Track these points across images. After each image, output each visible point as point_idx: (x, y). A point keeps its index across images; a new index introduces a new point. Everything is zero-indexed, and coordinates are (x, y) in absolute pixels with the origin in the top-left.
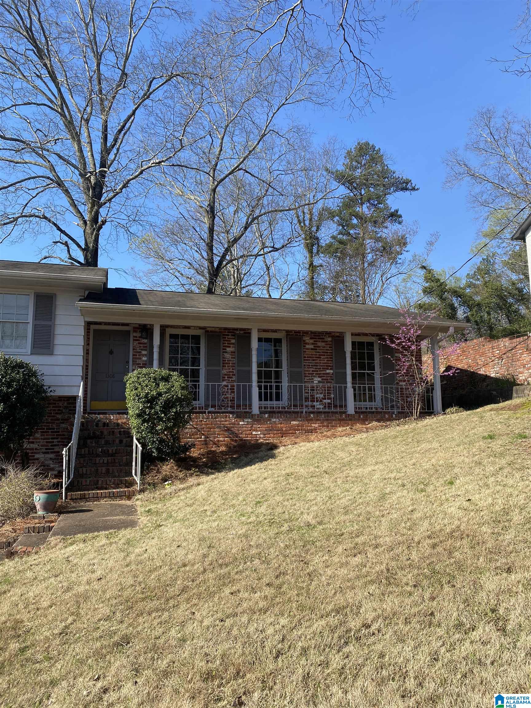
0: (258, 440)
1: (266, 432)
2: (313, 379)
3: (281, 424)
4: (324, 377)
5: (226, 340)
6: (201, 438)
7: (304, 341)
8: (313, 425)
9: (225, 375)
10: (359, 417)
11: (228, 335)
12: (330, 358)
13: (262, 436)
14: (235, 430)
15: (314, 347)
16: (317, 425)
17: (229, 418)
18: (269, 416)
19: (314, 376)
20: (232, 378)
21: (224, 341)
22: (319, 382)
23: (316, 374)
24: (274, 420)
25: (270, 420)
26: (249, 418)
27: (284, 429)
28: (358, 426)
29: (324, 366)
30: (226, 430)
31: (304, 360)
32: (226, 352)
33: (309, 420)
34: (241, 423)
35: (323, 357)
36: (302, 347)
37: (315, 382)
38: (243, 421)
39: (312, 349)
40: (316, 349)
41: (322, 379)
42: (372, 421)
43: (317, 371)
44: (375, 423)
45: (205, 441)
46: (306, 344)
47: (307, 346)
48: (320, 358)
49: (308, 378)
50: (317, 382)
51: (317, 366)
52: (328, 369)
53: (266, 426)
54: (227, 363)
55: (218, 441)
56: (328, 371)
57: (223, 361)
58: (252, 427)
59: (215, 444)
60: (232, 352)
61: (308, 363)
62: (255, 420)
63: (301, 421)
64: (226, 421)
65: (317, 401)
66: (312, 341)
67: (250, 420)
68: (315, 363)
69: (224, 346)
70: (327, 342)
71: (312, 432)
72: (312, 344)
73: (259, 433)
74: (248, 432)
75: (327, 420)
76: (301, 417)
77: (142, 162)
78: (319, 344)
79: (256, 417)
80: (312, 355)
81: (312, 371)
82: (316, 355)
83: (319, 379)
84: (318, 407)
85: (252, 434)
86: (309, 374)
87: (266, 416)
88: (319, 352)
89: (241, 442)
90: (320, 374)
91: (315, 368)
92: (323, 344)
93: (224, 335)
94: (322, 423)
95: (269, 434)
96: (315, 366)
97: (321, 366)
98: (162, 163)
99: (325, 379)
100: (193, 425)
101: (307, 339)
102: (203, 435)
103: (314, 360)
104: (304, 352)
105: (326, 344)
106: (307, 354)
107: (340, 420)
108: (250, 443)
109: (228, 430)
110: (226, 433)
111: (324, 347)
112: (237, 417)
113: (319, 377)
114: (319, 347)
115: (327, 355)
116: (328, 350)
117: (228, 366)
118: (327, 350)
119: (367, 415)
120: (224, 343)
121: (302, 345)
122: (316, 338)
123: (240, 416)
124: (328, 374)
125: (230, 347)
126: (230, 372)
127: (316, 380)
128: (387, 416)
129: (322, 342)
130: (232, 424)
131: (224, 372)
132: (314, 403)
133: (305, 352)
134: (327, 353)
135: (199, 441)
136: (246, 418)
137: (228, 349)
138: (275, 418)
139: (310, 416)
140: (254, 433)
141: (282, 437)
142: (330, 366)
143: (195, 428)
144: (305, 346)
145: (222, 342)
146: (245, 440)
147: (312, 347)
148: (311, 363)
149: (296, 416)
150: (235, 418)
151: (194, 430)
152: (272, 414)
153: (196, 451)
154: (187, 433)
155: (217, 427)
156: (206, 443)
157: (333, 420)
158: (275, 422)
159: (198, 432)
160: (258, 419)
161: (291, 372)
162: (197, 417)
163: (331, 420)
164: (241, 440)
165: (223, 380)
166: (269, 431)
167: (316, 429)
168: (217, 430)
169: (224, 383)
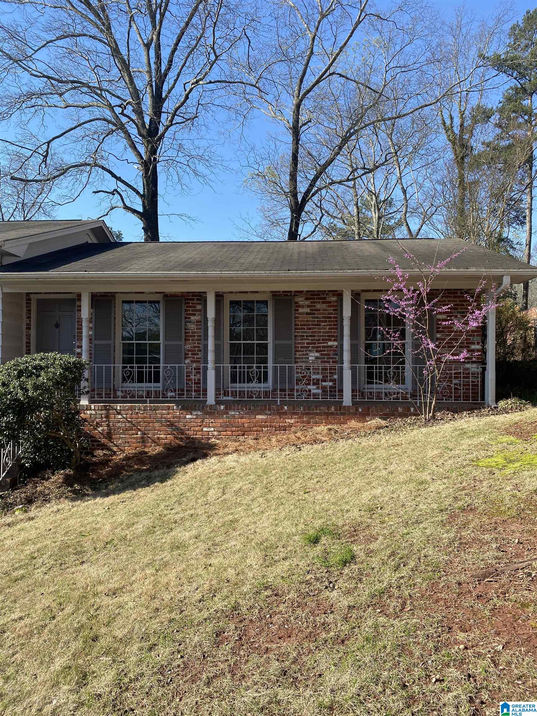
0: (209, 439)
1: (221, 429)
2: (307, 354)
3: (242, 418)
4: (324, 351)
5: (190, 307)
6: (137, 434)
7: (296, 303)
8: (287, 420)
9: (189, 350)
10: (357, 410)
11: (193, 300)
12: (334, 325)
13: (216, 433)
14: (181, 425)
15: (311, 310)
16: (292, 421)
17: (173, 410)
18: (226, 408)
19: (310, 351)
20: (197, 354)
21: (187, 307)
22: (317, 358)
23: (313, 347)
24: (233, 413)
25: (227, 413)
26: (199, 410)
27: (246, 425)
28: (353, 423)
29: (325, 336)
30: (168, 426)
31: (296, 329)
32: (190, 322)
33: (282, 414)
34: (188, 417)
35: (323, 324)
36: (293, 312)
37: (310, 358)
38: (191, 414)
39: (307, 314)
40: (314, 314)
41: (321, 355)
42: (374, 416)
43: (315, 343)
44: (377, 421)
45: (142, 438)
46: (299, 306)
47: (301, 310)
48: (320, 325)
49: (301, 353)
50: (314, 358)
51: (314, 336)
52: (330, 340)
53: (221, 421)
54: (191, 336)
55: (158, 438)
56: (330, 343)
57: (186, 333)
58: (203, 421)
59: (154, 441)
60: (197, 322)
61: (302, 332)
62: (207, 413)
63: (270, 415)
64: (168, 414)
65: (314, 384)
66: (307, 303)
67: (199, 413)
68: (312, 332)
69: (187, 314)
70: (330, 302)
71: (285, 430)
72: (308, 306)
73: (212, 429)
74: (197, 429)
75: (308, 414)
76: (269, 410)
77: (185, 84)
78: (318, 306)
79: (208, 409)
80: (307, 321)
81: (307, 343)
82: (314, 321)
83: (317, 354)
84: (315, 391)
85: (202, 430)
86: (301, 347)
87: (222, 407)
88: (317, 318)
89: (187, 441)
90: (318, 347)
91: (312, 340)
92: (324, 306)
93: (186, 299)
94: (300, 418)
95: (226, 431)
96: (311, 336)
97: (321, 336)
98: (200, 82)
99: (326, 355)
100: (126, 419)
101: (301, 300)
102: (140, 430)
103: (310, 329)
104: (296, 318)
105: (329, 306)
106: (302, 321)
107: (328, 414)
108: (199, 442)
109: (171, 425)
110: (169, 430)
111: (326, 310)
112: (183, 409)
113: (317, 351)
114: (319, 310)
115: (329, 321)
116: (332, 314)
117: (193, 340)
118: (329, 314)
119: (369, 408)
120: (186, 311)
121: (294, 306)
122: (314, 299)
123: (187, 407)
124: (331, 347)
125: (195, 315)
126: (195, 347)
127: (312, 356)
128: (400, 409)
129: (323, 303)
130: (176, 417)
131: (188, 347)
132: (309, 387)
133: (298, 317)
134: (331, 318)
135: (134, 438)
136: (195, 410)
137: (192, 318)
138: (234, 410)
139: (283, 408)
140: (205, 429)
141: (243, 435)
142: (333, 336)
143: (129, 422)
144: (298, 310)
145: (184, 307)
146: (193, 438)
147: (308, 310)
148: (306, 332)
149: (263, 408)
150: (181, 410)
151: (128, 425)
152: (229, 406)
153: (130, 451)
154: (119, 428)
155: (157, 422)
156: (143, 440)
157: (317, 414)
158: (233, 416)
159: (134, 426)
160: (211, 412)
161: (276, 347)
162: (131, 408)
163: (313, 414)
164: (188, 438)
165: (186, 358)
166: (226, 427)
167: (290, 426)
168: (157, 425)
169: (187, 361)
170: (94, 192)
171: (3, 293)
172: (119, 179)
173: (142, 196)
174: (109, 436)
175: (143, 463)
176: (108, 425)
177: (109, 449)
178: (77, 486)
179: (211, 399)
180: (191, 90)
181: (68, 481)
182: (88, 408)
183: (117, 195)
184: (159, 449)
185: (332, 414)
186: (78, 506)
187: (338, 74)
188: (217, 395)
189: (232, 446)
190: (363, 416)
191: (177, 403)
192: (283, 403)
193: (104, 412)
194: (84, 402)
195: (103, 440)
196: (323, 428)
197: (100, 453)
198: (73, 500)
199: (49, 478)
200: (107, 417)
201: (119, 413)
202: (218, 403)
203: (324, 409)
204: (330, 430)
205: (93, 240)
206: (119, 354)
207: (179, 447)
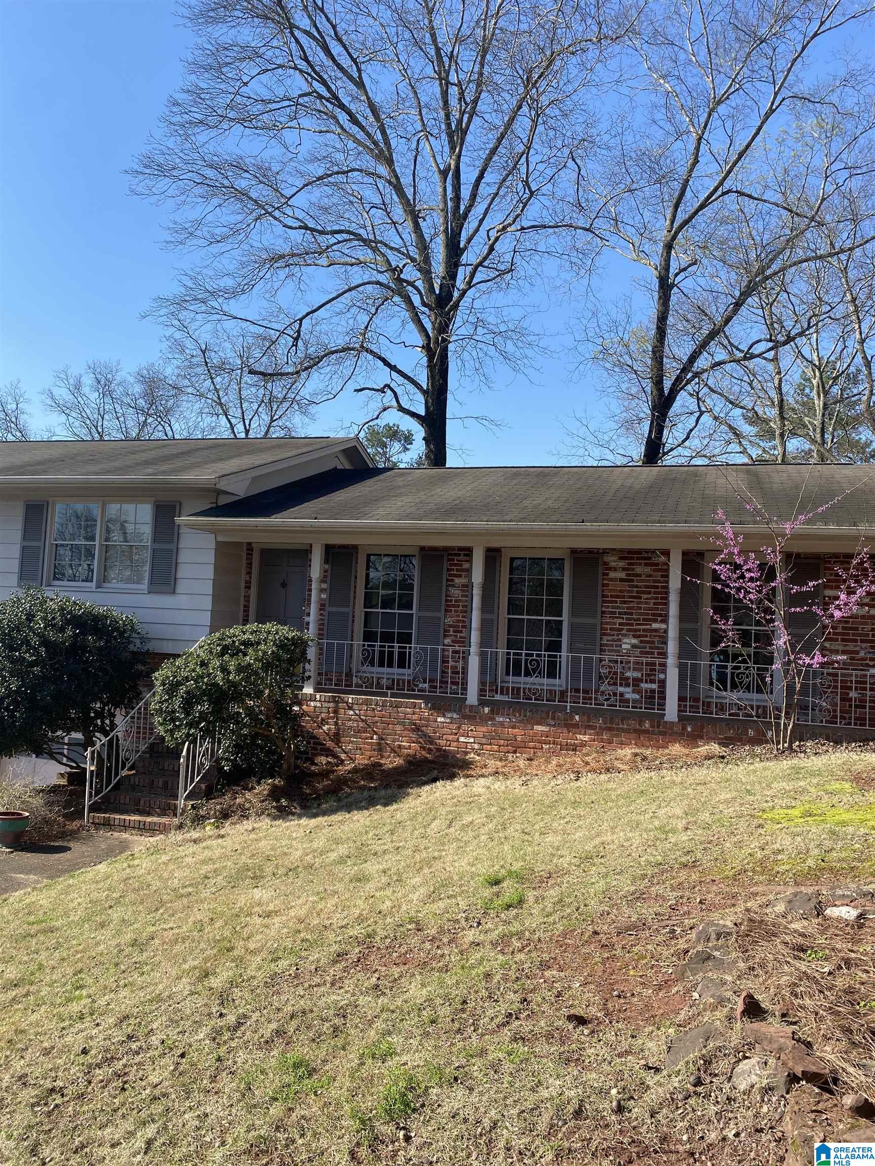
0: (466, 753)
1: (484, 741)
2: (620, 640)
3: (514, 727)
4: (646, 636)
5: (455, 565)
6: (372, 738)
7: (605, 563)
8: (578, 736)
9: (450, 626)
10: (684, 728)
11: (459, 555)
12: (662, 598)
13: (476, 746)
14: (429, 731)
15: (627, 575)
16: (586, 738)
17: (420, 708)
18: (492, 711)
19: (625, 635)
20: (461, 632)
21: (450, 565)
22: (634, 646)
23: (629, 630)
24: (501, 719)
25: (493, 719)
26: (455, 711)
27: (519, 738)
28: (676, 749)
29: (648, 614)
30: (413, 730)
31: (604, 602)
32: (453, 586)
33: (571, 727)
34: (439, 719)
35: (645, 596)
36: (600, 577)
37: (624, 646)
38: (444, 716)
39: (621, 580)
40: (632, 581)
41: (641, 642)
42: (710, 739)
43: (632, 625)
44: (713, 748)
45: (379, 744)
46: (610, 569)
47: (612, 575)
48: (640, 598)
49: (610, 638)
50: (629, 647)
51: (631, 614)
52: (655, 621)
53: (484, 729)
54: (454, 606)
55: (400, 746)
56: (655, 626)
57: (447, 601)
58: (459, 728)
59: (393, 751)
60: (463, 586)
61: (613, 607)
62: (464, 717)
63: (554, 726)
64: (414, 714)
66: (622, 564)
67: (455, 716)
68: (628, 608)
69: (450, 575)
70: (657, 565)
71: (575, 750)
72: (624, 569)
73: (472, 740)
74: (450, 737)
75: (610, 729)
76: (553, 719)
77: (488, 231)
78: (639, 570)
79: (467, 710)
80: (621, 591)
81: (620, 624)
82: (632, 592)
83: (635, 641)
84: (629, 696)
85: (458, 740)
86: (611, 629)
87: (486, 710)
88: (637, 586)
89: (438, 754)
90: (636, 630)
91: (627, 619)
92: (648, 570)
93: (449, 555)
94: (597, 734)
95: (490, 744)
96: (626, 613)
97: (641, 614)
98: (509, 229)
99: (648, 642)
100: (359, 716)
101: (612, 561)
102: (376, 733)
103: (625, 602)
104: (604, 585)
105: (655, 570)
106: (611, 590)
107: (639, 732)
108: (454, 757)
109: (417, 729)
110: (414, 736)
111: (650, 576)
112: (433, 708)
113: (635, 636)
114: (640, 575)
115: (655, 593)
116: (659, 582)
117: (456, 611)
118: (655, 581)
119: (702, 728)
120: (448, 570)
121: (601, 570)
122: (632, 558)
123: (439, 706)
124: (656, 630)
125: (460, 576)
126: (458, 621)
127: (627, 643)
128: (751, 733)
129: (646, 565)
130: (424, 719)
131: (449, 621)
132: (620, 689)
133: (607, 585)
134: (657, 587)
135: (368, 744)
136: (450, 711)
137: (457, 581)
138: (503, 715)
139: (573, 718)
140: (462, 739)
141: (515, 752)
142: (661, 615)
143: (363, 721)
144: (607, 574)
145: (446, 565)
146: (445, 751)
147: (623, 575)
148: (618, 608)
149: (544, 715)
150: (430, 710)
151: (361, 724)
152: (497, 708)
153: (361, 760)
154: (350, 728)
155: (398, 723)
156: (380, 748)
157: (624, 730)
158: (502, 724)
159: (368, 727)
160: (471, 716)
161: (572, 626)
162: (367, 702)
163: (618, 730)
164: (439, 750)
165: (445, 636)
166: (491, 738)
167: (583, 744)
168: (398, 728)
169: (447, 641)
170: (356, 390)
171: (217, 542)
172: (393, 368)
173: (424, 392)
174: (337, 737)
175: (372, 779)
176: (336, 724)
177: (335, 756)
178: (284, 802)
179: (472, 697)
180: (497, 239)
181: (275, 794)
182: (312, 698)
183: (389, 392)
184: (399, 761)
185: (646, 732)
186: (279, 826)
187: (737, 192)
188: (482, 692)
189: (493, 764)
190: (693, 739)
191: (427, 699)
192: (575, 711)
193: (332, 705)
194: (308, 690)
195: (329, 744)
196: (627, 752)
197: (323, 760)
198: (275, 818)
199: (253, 788)
200: (336, 712)
201: (350, 708)
202: (482, 703)
203: (633, 724)
204: (636, 755)
205: (344, 464)
206: (359, 627)
207: (426, 760)
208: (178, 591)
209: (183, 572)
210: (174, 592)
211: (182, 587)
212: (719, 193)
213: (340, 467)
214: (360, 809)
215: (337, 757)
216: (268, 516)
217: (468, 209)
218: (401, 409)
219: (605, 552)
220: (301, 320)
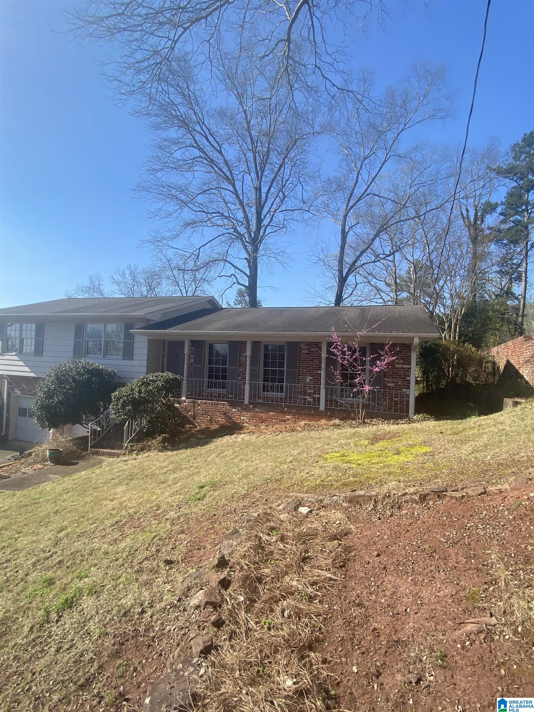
0: (243, 423)
1: (250, 418)
2: (306, 378)
3: (262, 413)
4: (315, 376)
6: (208, 417)
7: (300, 347)
8: (286, 416)
9: (240, 372)
10: (326, 413)
13: (247, 420)
14: (229, 414)
15: (309, 352)
16: (289, 417)
17: (226, 405)
18: (253, 407)
19: (308, 376)
20: (245, 374)
22: (311, 380)
23: (309, 374)
24: (257, 410)
25: (254, 410)
27: (264, 417)
28: (323, 421)
29: (315, 367)
30: (223, 414)
31: (299, 362)
32: (242, 356)
33: (284, 413)
34: (233, 410)
35: (315, 360)
36: (298, 352)
37: (307, 380)
38: (235, 409)
39: (306, 354)
40: (310, 354)
41: (313, 378)
42: (336, 418)
43: (310, 371)
44: (337, 421)
45: (210, 420)
46: (302, 349)
47: (303, 352)
48: (313, 361)
49: (302, 377)
51: (310, 367)
52: (317, 370)
53: (250, 414)
54: (242, 364)
55: (218, 421)
56: (317, 372)
57: (239, 362)
58: (241, 413)
59: (216, 422)
61: (303, 365)
62: (243, 409)
63: (277, 412)
64: (224, 408)
65: (308, 395)
66: (306, 347)
67: (239, 408)
68: (309, 365)
71: (285, 422)
72: (307, 349)
73: (246, 418)
74: (237, 417)
75: (298, 413)
76: (277, 409)
78: (313, 350)
79: (244, 406)
80: (306, 358)
81: (306, 371)
82: (310, 358)
83: (311, 378)
85: (240, 418)
86: (302, 373)
87: (251, 406)
88: (312, 356)
90: (311, 374)
91: (308, 369)
92: (316, 349)
94: (293, 415)
95: (253, 420)
96: (308, 367)
97: (313, 367)
99: (315, 378)
100: (203, 408)
101: (303, 346)
102: (209, 415)
103: (307, 363)
104: (299, 356)
106: (303, 358)
107: (309, 415)
108: (239, 425)
109: (225, 414)
110: (223, 416)
111: (316, 352)
113: (311, 376)
114: (313, 352)
117: (243, 366)
119: (334, 413)
121: (298, 350)
122: (310, 345)
123: (233, 404)
124: (317, 374)
125: (243, 352)
126: (244, 370)
127: (309, 379)
130: (227, 410)
131: (240, 370)
132: (306, 397)
133: (301, 356)
134: (318, 356)
135: (206, 419)
136: (238, 406)
137: (243, 354)
138: (258, 408)
139: (284, 409)
140: (242, 418)
141: (262, 423)
142: (318, 368)
143: (204, 410)
144: (301, 351)
145: (239, 348)
146: (235, 422)
147: (307, 352)
148: (305, 365)
149: (274, 408)
150: (230, 406)
151: (203, 412)
152: (256, 405)
153: (203, 426)
154: (199, 413)
155: (218, 411)
156: (211, 421)
157: (303, 414)
158: (257, 412)
159: (206, 413)
160: (246, 409)
161: (287, 371)
162: (205, 403)
163: (301, 414)
164: (233, 422)
165: (239, 376)
166: (253, 417)
167: (288, 420)
168: (218, 413)
169: (240, 378)
171: (149, 340)
172: (236, 267)
173: (248, 276)
174: (194, 417)
175: (203, 435)
176: (194, 412)
177: (193, 424)
178: (166, 444)
179: (246, 401)
180: (273, 215)
181: (163, 441)
182: (185, 401)
183: (232, 276)
184: (217, 426)
185: (312, 415)
186: (159, 454)
187: (372, 194)
188: (250, 398)
189: (252, 428)
190: (330, 418)
191: (229, 402)
192: (286, 406)
193: (192, 404)
194: (183, 398)
195: (191, 419)
196: (303, 423)
197: (188, 426)
198: (160, 451)
199: (157, 438)
200: (194, 407)
201: (199, 406)
202: (250, 403)
203: (307, 412)
204: (306, 424)
205: (208, 306)
206: (206, 373)
207: (227, 426)
208: (134, 359)
209: (136, 351)
210: (132, 359)
211: (135, 357)
212: (365, 194)
213: (206, 308)
214: (192, 447)
215: (195, 425)
216: (165, 329)
217: (265, 203)
218: (239, 283)
219: (300, 342)
220: (199, 248)
